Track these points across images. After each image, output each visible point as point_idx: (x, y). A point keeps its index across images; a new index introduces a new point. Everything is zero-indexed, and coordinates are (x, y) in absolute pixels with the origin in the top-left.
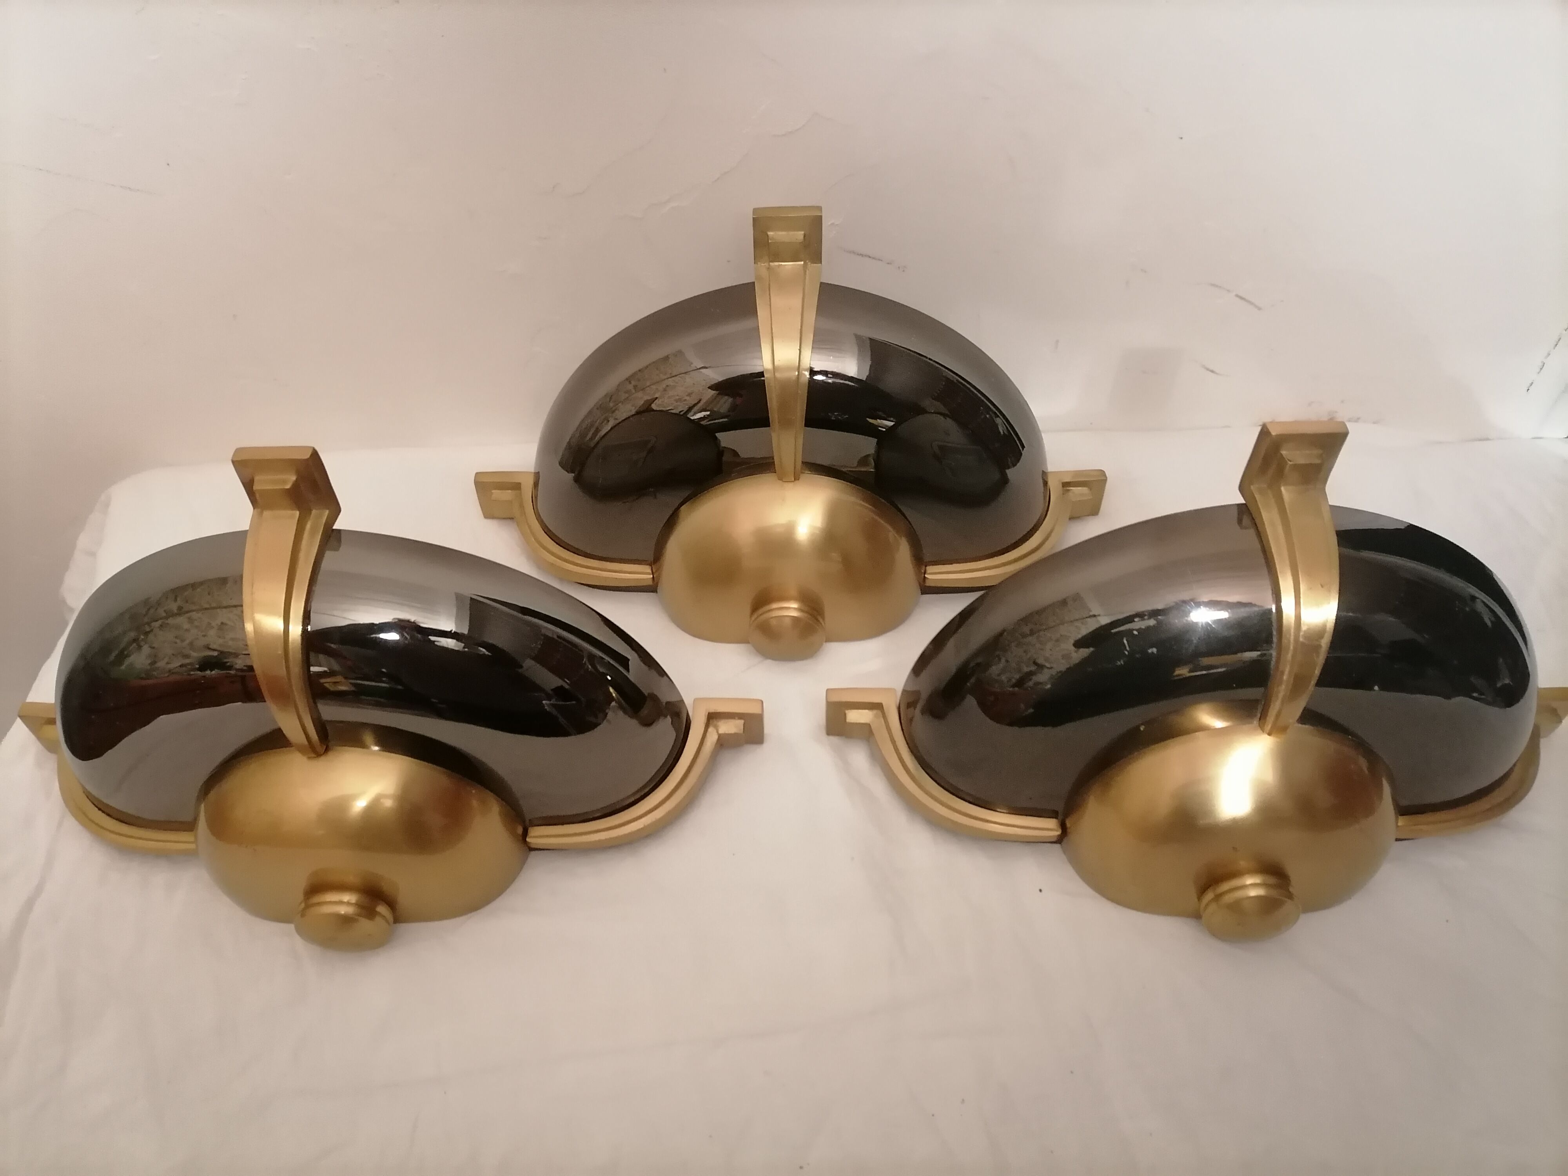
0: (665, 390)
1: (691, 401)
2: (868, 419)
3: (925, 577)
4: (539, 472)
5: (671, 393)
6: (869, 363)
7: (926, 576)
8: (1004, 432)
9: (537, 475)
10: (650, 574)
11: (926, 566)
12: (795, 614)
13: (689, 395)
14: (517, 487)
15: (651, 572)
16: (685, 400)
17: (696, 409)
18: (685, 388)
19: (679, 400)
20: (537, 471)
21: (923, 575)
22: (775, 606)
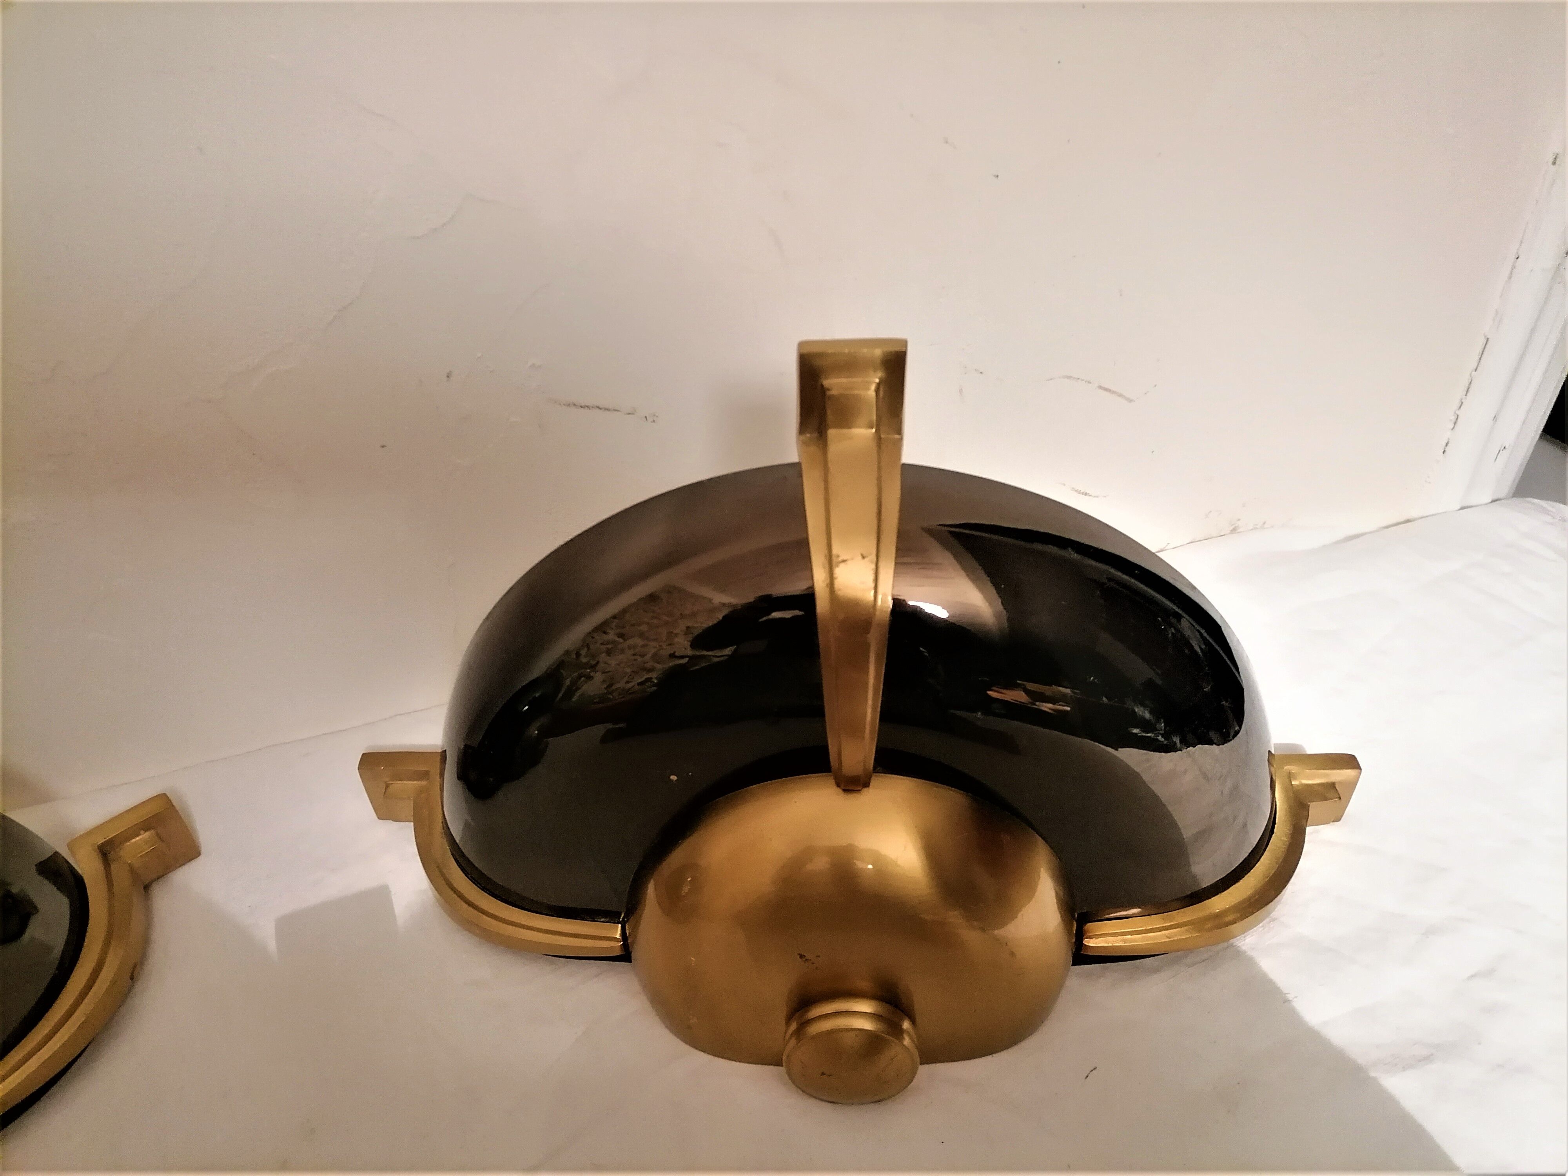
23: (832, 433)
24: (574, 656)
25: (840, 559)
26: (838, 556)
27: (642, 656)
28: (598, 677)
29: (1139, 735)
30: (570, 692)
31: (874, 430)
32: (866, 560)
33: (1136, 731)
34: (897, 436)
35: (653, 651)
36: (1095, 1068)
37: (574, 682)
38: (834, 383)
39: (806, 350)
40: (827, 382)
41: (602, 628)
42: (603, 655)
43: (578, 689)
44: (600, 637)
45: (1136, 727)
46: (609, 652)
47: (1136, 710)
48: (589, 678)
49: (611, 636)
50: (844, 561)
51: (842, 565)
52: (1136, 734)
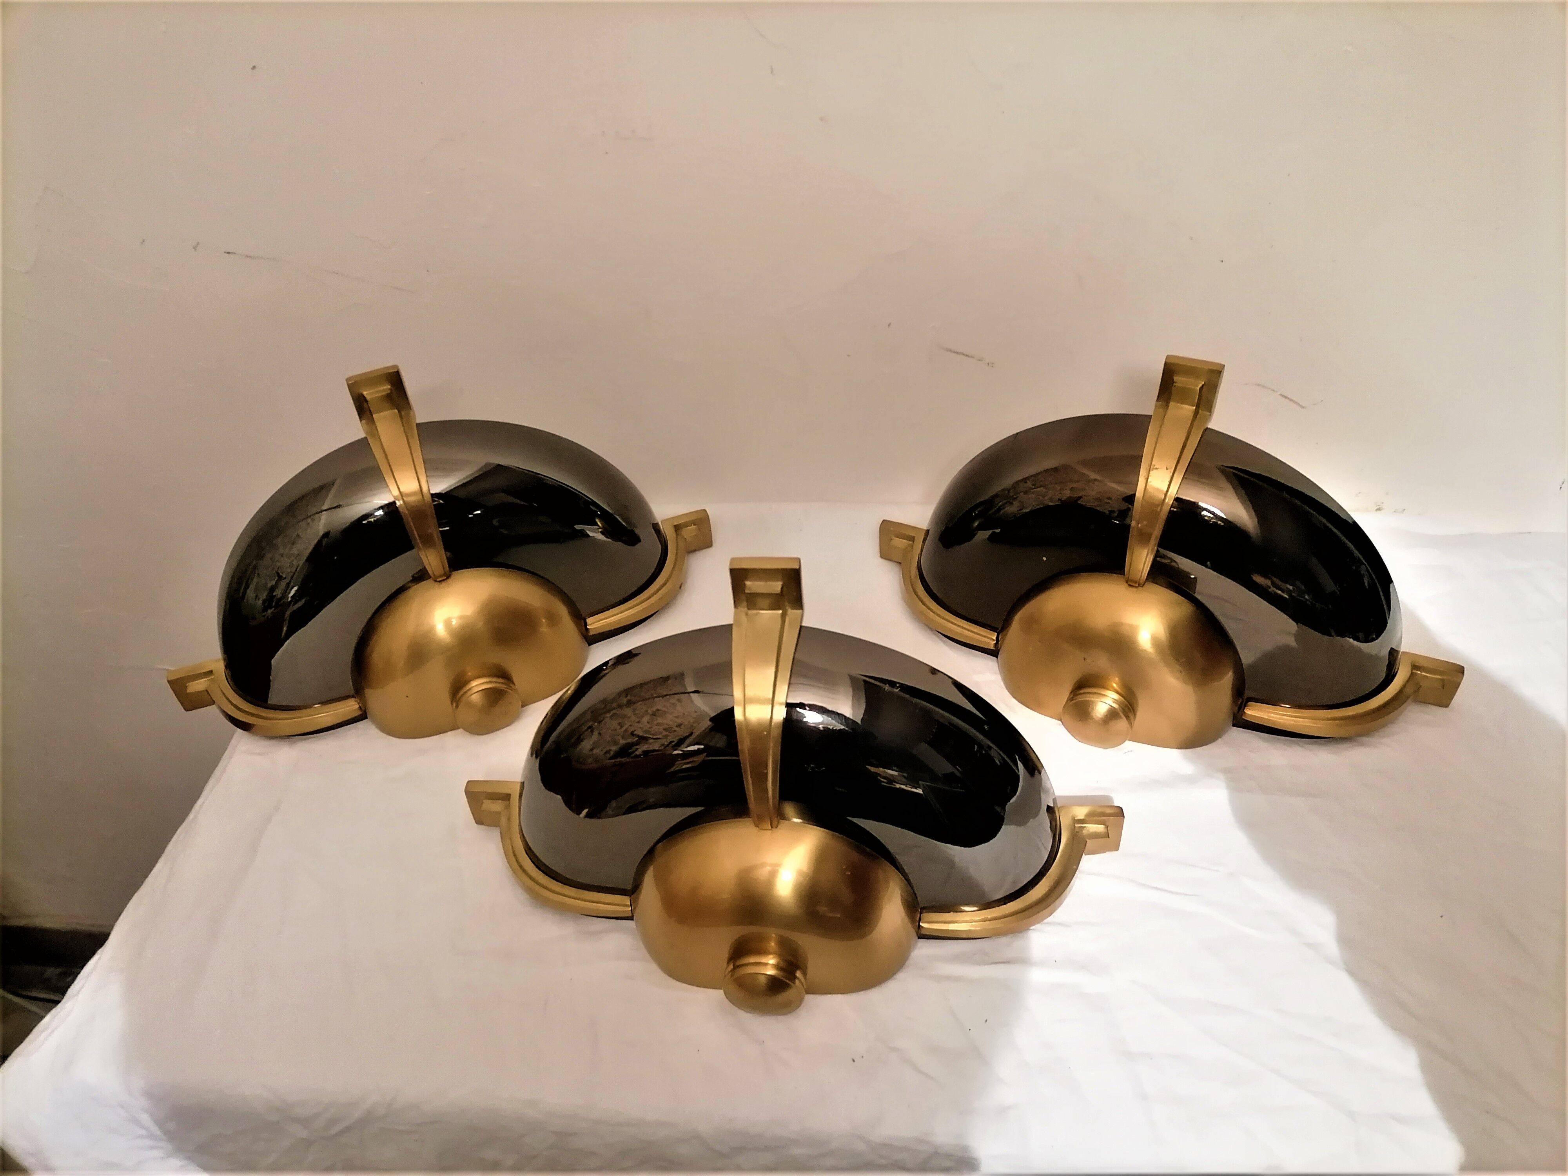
0: (654, 715)
1: (682, 732)
3: (919, 925)
4: (524, 782)
5: (659, 720)
7: (921, 924)
9: (523, 784)
10: (629, 907)
11: (920, 913)
12: (771, 972)
13: (679, 725)
14: (507, 797)
15: (629, 904)
16: (675, 731)
17: (688, 741)
18: (675, 717)
19: (668, 730)
20: (522, 781)
21: (918, 924)
22: (752, 959)
23: (1171, 403)
24: (1007, 492)
25: (1155, 467)
26: (1154, 466)
27: (1044, 497)
28: (1016, 504)
30: (999, 509)
31: (1195, 408)
32: (1168, 470)
34: (1209, 414)
35: (1050, 496)
37: (1004, 504)
38: (1180, 380)
39: (1170, 361)
40: (1175, 378)
41: (1025, 480)
42: (1022, 494)
43: (1003, 509)
44: (1022, 485)
46: (1026, 493)
48: (1012, 503)
49: (1029, 484)
50: (1157, 469)
51: (1155, 471)
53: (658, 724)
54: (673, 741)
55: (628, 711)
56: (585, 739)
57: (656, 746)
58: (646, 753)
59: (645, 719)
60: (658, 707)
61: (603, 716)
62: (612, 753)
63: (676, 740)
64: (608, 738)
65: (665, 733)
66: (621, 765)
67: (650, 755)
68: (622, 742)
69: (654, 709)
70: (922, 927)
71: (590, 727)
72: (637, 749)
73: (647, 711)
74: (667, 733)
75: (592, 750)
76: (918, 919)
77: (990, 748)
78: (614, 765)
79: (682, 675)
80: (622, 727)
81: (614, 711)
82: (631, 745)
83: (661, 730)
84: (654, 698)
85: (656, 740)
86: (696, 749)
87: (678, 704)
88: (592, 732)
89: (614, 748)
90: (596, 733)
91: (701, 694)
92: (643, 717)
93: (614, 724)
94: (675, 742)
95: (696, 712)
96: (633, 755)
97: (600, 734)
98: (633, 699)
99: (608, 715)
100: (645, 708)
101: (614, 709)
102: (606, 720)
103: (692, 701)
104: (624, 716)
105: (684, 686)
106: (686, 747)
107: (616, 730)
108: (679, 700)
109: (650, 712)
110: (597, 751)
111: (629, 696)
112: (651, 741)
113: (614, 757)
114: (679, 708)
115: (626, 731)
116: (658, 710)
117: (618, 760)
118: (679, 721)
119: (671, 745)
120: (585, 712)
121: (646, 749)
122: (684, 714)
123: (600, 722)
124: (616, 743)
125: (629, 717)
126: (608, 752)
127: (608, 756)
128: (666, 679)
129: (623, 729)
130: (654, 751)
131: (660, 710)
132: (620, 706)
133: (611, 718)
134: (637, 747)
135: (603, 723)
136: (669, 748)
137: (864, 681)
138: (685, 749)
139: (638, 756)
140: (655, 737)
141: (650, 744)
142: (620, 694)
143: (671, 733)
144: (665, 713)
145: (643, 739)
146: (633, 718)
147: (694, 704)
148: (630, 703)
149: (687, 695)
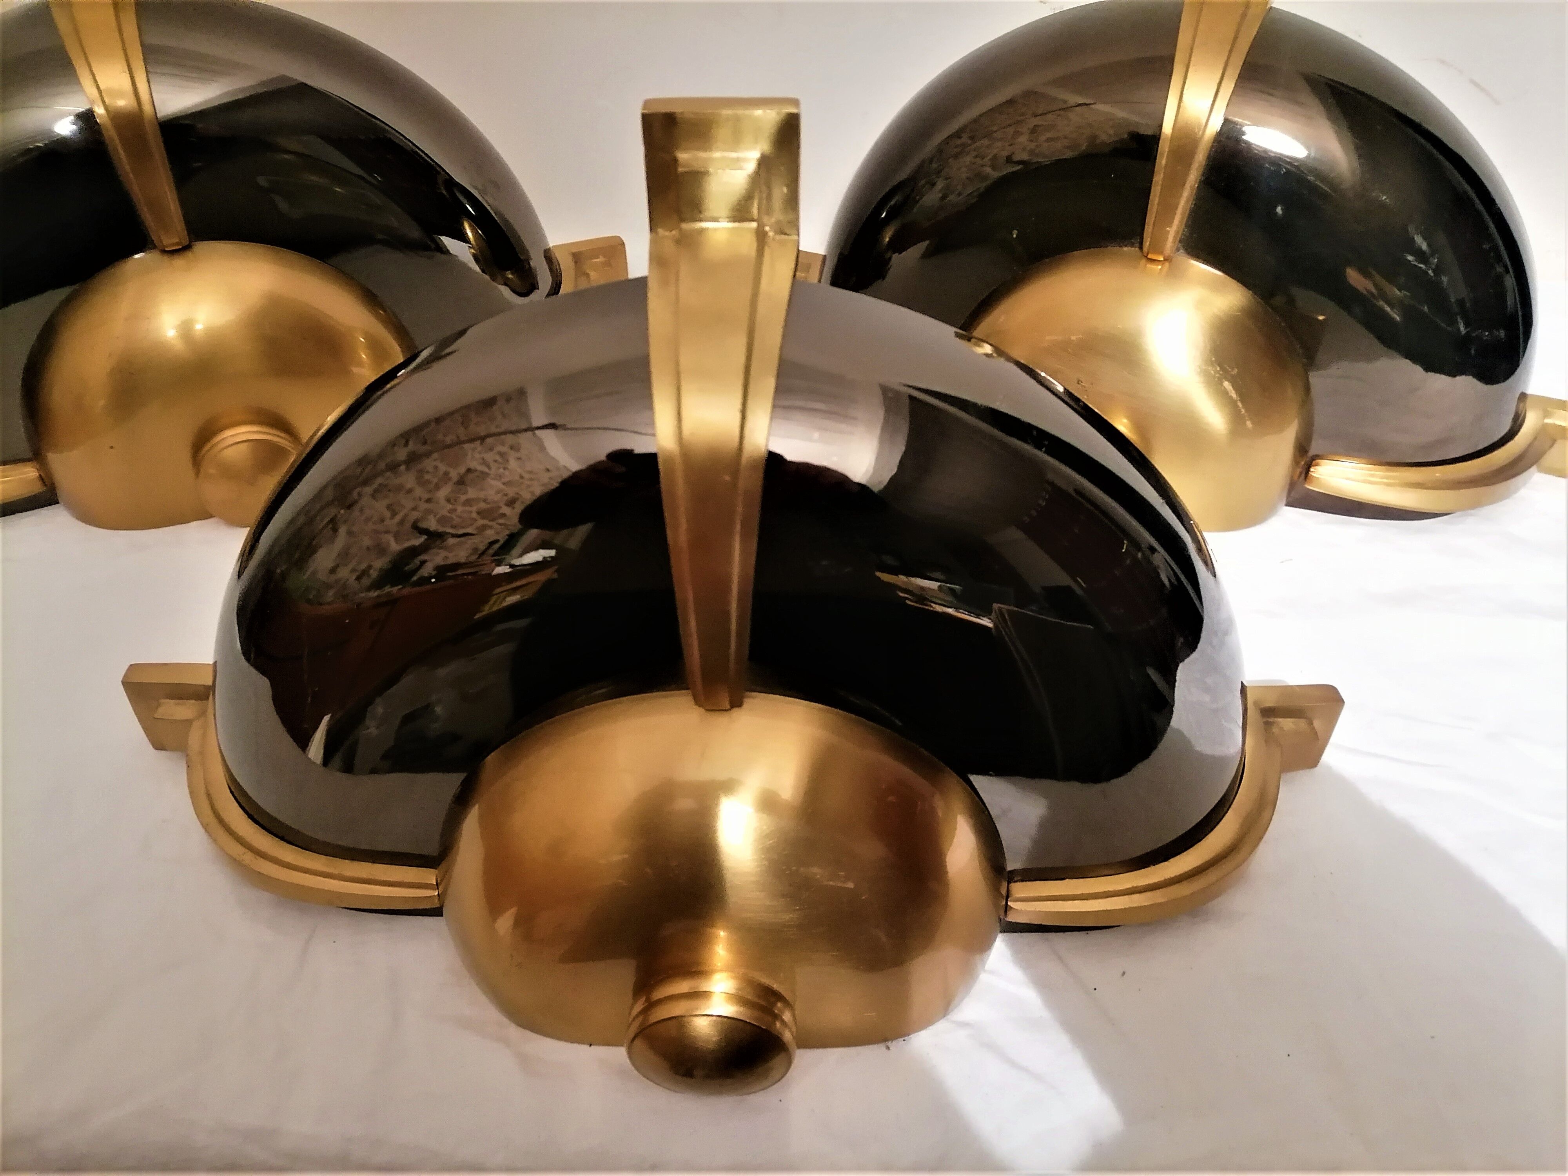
0: (461, 482)
2: (878, 574)
3: (1006, 907)
5: (472, 493)
6: (903, 448)
7: (1010, 903)
8: (1169, 580)
11: (1009, 883)
15: (436, 883)
18: (504, 484)
19: (487, 514)
20: (216, 660)
21: (1004, 903)
29: (1412, 263)
33: (1410, 258)
36: (1291, 560)
42: (951, 160)
44: (955, 142)
45: (1412, 255)
47: (1416, 239)
52: (1410, 261)
53: (468, 502)
54: (497, 541)
55: (408, 479)
56: (321, 547)
57: (460, 553)
58: (442, 571)
59: (443, 493)
60: (474, 465)
61: (357, 490)
62: (374, 574)
63: (502, 537)
64: (367, 542)
65: (481, 522)
66: (392, 602)
67: (450, 578)
68: (395, 547)
69: (462, 470)
70: (1011, 908)
71: (333, 521)
72: (423, 563)
73: (446, 474)
74: (486, 522)
75: (333, 571)
76: (1004, 892)
77: (1153, 550)
78: (378, 605)
79: (521, 393)
80: (394, 514)
81: (380, 480)
82: (414, 552)
83: (474, 515)
84: (460, 443)
85: (462, 539)
86: (541, 559)
87: (513, 455)
88: (335, 530)
89: (379, 564)
90: (342, 531)
91: (561, 432)
92: (437, 487)
93: (380, 506)
94: (502, 542)
95: (548, 470)
96: (415, 578)
97: (350, 533)
98: (421, 449)
99: (368, 490)
100: (443, 468)
101: (382, 473)
102: (366, 500)
103: (542, 448)
104: (400, 488)
105: (525, 415)
106: (521, 555)
107: (382, 521)
108: (514, 448)
109: (454, 474)
110: (344, 573)
111: (411, 443)
112: (451, 541)
113: (378, 584)
114: (513, 464)
115: (401, 523)
116: (469, 471)
117: (387, 589)
118: (511, 492)
119: (491, 551)
120: (323, 490)
121: (442, 563)
122: (522, 477)
123: (350, 507)
124: (380, 550)
125: (410, 491)
126: (364, 573)
127: (366, 582)
128: (490, 402)
129: (397, 519)
130: (457, 566)
131: (476, 470)
132: (393, 467)
133: (374, 495)
134: (423, 557)
135: (357, 507)
136: (487, 558)
137: (911, 397)
138: (517, 562)
139: (425, 580)
140: (461, 532)
141: (449, 549)
142: (393, 444)
143: (493, 520)
144: (484, 475)
145: (435, 538)
146: (419, 492)
147: (547, 454)
148: (413, 459)
149: (530, 433)
